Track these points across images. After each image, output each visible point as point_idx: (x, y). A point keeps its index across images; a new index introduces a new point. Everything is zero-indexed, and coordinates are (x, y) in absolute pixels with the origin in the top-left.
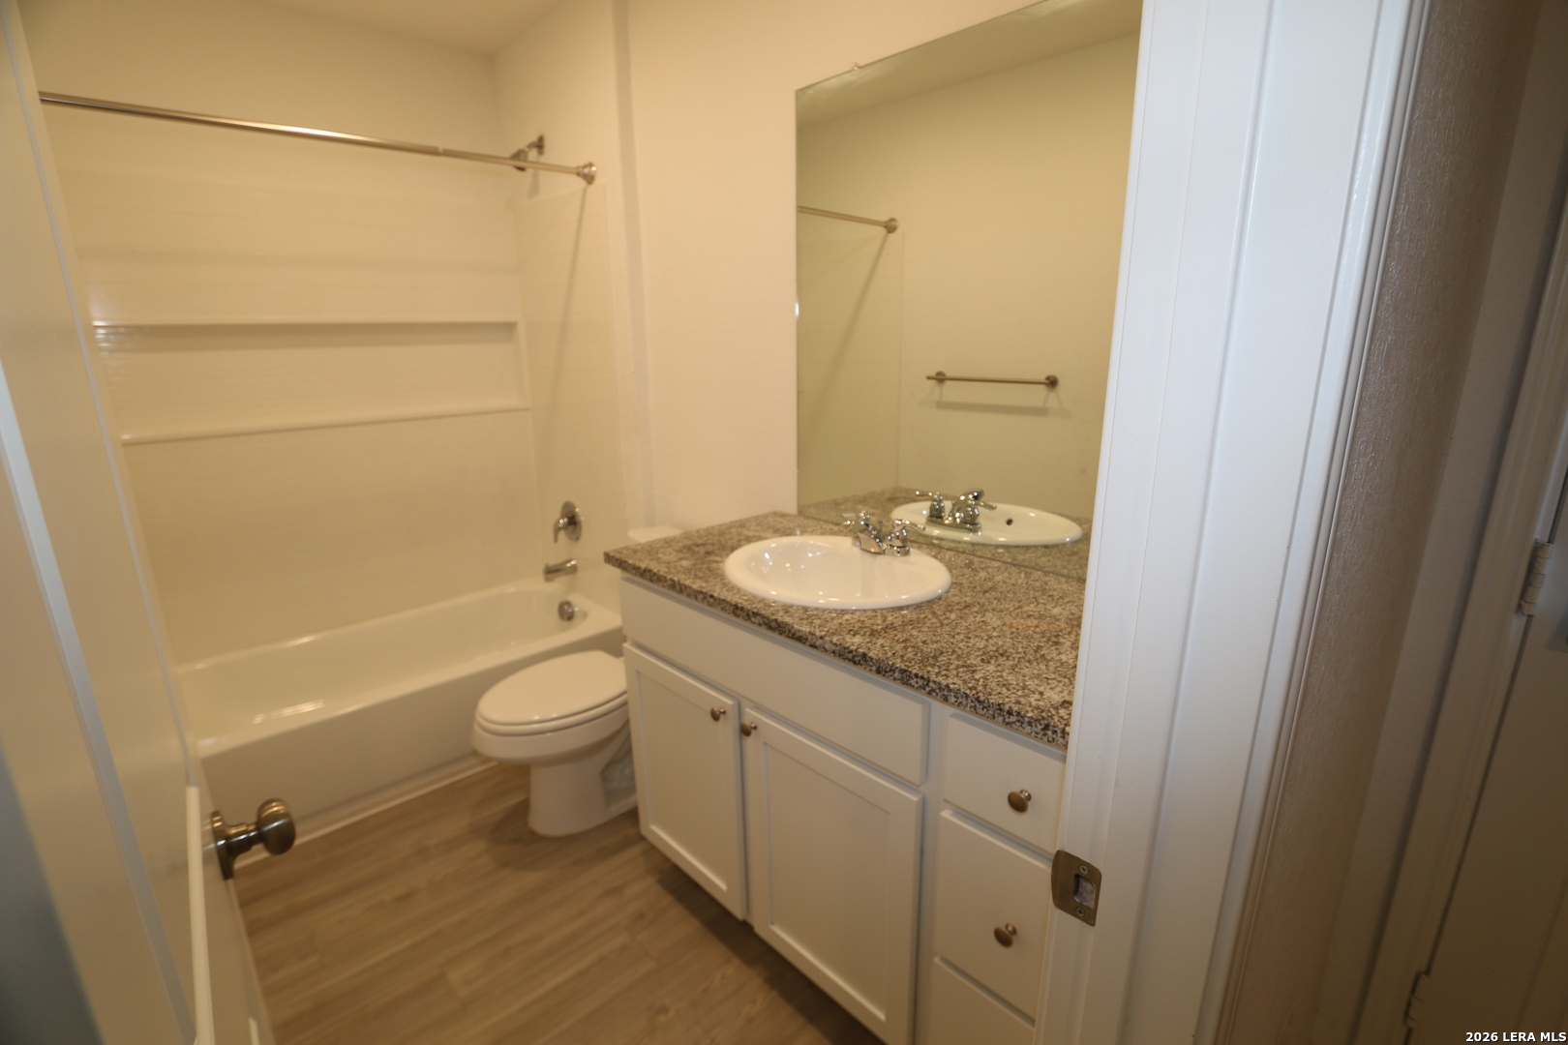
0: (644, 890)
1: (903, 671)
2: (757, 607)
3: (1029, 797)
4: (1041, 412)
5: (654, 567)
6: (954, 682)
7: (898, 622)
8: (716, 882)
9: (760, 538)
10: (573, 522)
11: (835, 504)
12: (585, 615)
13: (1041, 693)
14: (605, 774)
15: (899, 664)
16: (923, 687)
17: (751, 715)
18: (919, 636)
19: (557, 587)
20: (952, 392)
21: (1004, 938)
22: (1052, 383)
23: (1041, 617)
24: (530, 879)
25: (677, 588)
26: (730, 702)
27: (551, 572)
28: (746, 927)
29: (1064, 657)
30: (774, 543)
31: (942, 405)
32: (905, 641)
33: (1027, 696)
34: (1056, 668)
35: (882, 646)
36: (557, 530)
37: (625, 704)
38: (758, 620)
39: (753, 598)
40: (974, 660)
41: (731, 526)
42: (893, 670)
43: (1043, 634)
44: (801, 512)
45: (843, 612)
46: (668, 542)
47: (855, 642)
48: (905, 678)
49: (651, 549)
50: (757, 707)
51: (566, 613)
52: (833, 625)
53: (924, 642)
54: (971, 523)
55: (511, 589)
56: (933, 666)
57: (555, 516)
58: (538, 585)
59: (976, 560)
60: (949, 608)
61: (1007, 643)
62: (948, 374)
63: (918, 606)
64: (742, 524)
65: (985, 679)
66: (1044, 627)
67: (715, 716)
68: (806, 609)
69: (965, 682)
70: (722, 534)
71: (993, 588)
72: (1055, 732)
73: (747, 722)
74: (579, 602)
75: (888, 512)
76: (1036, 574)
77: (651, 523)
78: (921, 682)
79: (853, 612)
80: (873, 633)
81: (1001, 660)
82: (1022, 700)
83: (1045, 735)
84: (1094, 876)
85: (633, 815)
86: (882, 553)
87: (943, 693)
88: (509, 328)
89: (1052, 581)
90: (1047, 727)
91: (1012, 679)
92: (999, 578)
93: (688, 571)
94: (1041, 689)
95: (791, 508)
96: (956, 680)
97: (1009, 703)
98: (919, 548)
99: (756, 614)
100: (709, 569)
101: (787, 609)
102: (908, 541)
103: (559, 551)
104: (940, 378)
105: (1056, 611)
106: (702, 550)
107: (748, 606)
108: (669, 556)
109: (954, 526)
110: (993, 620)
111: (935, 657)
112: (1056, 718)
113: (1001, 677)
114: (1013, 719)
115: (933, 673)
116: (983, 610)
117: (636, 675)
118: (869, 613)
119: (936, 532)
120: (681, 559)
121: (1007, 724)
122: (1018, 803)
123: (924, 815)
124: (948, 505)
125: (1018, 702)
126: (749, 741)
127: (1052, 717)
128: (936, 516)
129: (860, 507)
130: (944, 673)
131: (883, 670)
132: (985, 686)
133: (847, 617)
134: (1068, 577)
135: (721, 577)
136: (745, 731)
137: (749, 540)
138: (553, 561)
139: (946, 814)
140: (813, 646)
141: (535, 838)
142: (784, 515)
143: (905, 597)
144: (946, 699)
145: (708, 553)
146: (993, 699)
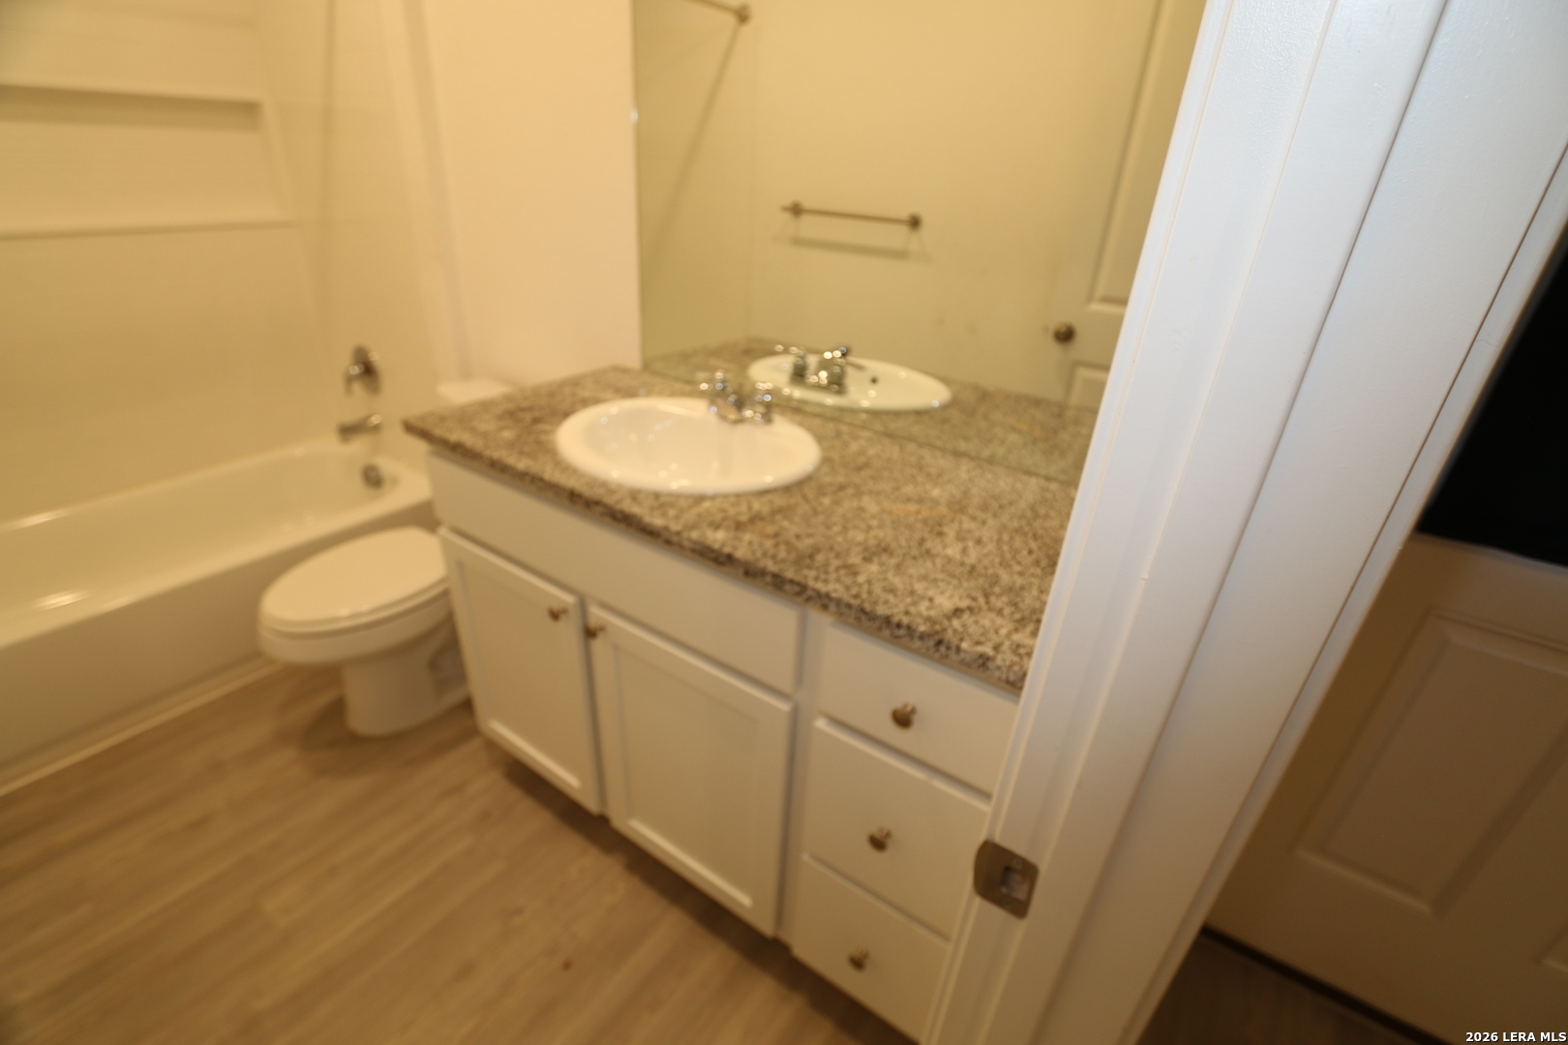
0: (489, 786)
1: (776, 576)
2: (597, 493)
3: (913, 711)
4: (900, 255)
5: (468, 439)
6: (835, 589)
7: (766, 510)
8: (568, 778)
9: (597, 401)
10: (368, 371)
11: (685, 357)
12: (395, 481)
13: (931, 600)
14: (434, 665)
15: (771, 567)
16: (799, 594)
17: (597, 615)
18: (791, 528)
19: (358, 446)
20: (809, 226)
21: (878, 843)
22: (915, 222)
23: (920, 501)
24: (354, 787)
25: (498, 469)
26: (569, 599)
27: (348, 431)
28: (602, 821)
29: (950, 552)
30: (615, 408)
31: (798, 242)
32: (776, 535)
33: (915, 604)
34: (944, 566)
35: (750, 543)
36: (349, 380)
37: (445, 594)
38: (599, 509)
39: (594, 482)
40: (855, 559)
41: (563, 384)
42: (763, 573)
43: (925, 522)
44: (647, 366)
45: (700, 499)
46: (485, 406)
47: (718, 538)
48: (776, 584)
49: (464, 416)
50: (605, 606)
51: (373, 479)
52: (690, 516)
53: (798, 537)
54: (837, 384)
55: (298, 451)
56: (809, 567)
57: (345, 363)
58: (331, 446)
59: (844, 428)
60: (821, 491)
61: (886, 534)
62: (807, 204)
63: (787, 489)
64: (576, 382)
65: (869, 582)
66: (925, 513)
67: (555, 615)
68: (657, 495)
69: (848, 588)
70: (551, 394)
71: (866, 465)
72: (948, 648)
73: (593, 623)
74: (386, 465)
75: (743, 368)
76: (911, 447)
77: (466, 374)
78: (797, 589)
79: (713, 498)
80: (739, 526)
81: (884, 557)
82: (912, 609)
83: (937, 651)
84: (1029, 871)
85: (467, 706)
86: (741, 421)
87: (824, 601)
88: (248, 110)
89: (926, 452)
90: (939, 643)
91: (897, 582)
92: (872, 451)
93: (511, 445)
94: (931, 593)
95: (633, 359)
96: (838, 586)
97: (899, 616)
98: (782, 413)
99: (597, 503)
100: (539, 443)
101: (635, 495)
102: (773, 407)
103: (356, 404)
104: (796, 210)
105: (936, 493)
106: (528, 417)
107: (587, 492)
108: (487, 424)
109: (818, 387)
110: (870, 505)
111: (811, 557)
112: (950, 632)
113: (885, 579)
114: (902, 632)
115: (809, 576)
116: (859, 493)
117: (459, 565)
118: (733, 500)
119: (798, 393)
120: (502, 428)
121: (897, 637)
122: (903, 719)
123: (796, 723)
124: (812, 361)
125: (907, 613)
126: (597, 645)
127: (944, 630)
128: (799, 374)
129: (713, 362)
130: (823, 577)
131: (750, 573)
132: (870, 592)
133: (707, 504)
134: (943, 450)
135: (550, 451)
136: (590, 633)
137: (586, 403)
138: (351, 416)
139: (821, 724)
140: (668, 543)
141: (356, 740)
142: (625, 371)
143: (768, 479)
144: (825, 607)
145: (536, 421)
146: (881, 610)
